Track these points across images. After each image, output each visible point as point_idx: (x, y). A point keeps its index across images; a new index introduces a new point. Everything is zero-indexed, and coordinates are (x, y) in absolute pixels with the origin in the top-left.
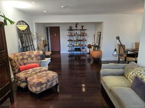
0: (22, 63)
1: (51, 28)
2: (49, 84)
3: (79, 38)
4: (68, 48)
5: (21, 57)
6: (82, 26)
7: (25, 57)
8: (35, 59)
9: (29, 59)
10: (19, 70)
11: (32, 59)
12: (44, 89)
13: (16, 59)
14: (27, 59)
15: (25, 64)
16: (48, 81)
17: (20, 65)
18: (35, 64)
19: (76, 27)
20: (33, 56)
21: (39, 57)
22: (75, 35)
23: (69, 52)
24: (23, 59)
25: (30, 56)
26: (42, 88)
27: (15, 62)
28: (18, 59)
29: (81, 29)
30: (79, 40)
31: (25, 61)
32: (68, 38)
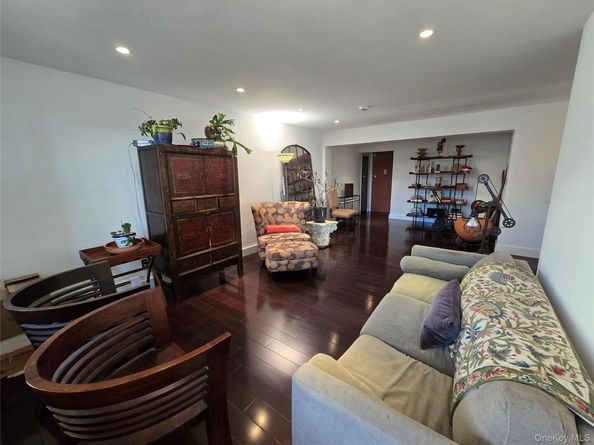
0: (273, 220)
1: (378, 155)
2: (295, 261)
3: (448, 181)
4: (410, 208)
5: (274, 210)
6: (460, 148)
7: (281, 211)
8: (295, 216)
9: (286, 215)
10: (266, 231)
11: (291, 216)
12: (283, 268)
13: (263, 211)
14: (283, 215)
15: (277, 223)
16: (293, 256)
17: (270, 224)
18: (293, 226)
19: (440, 148)
20: (293, 211)
21: (303, 214)
22: (433, 172)
23: (411, 219)
24: (277, 213)
25: (288, 210)
26: (279, 265)
27: (260, 216)
28: (267, 213)
29: (456, 154)
30: (446, 187)
31: (280, 218)
32: (413, 180)
